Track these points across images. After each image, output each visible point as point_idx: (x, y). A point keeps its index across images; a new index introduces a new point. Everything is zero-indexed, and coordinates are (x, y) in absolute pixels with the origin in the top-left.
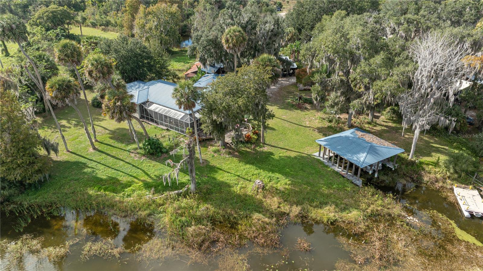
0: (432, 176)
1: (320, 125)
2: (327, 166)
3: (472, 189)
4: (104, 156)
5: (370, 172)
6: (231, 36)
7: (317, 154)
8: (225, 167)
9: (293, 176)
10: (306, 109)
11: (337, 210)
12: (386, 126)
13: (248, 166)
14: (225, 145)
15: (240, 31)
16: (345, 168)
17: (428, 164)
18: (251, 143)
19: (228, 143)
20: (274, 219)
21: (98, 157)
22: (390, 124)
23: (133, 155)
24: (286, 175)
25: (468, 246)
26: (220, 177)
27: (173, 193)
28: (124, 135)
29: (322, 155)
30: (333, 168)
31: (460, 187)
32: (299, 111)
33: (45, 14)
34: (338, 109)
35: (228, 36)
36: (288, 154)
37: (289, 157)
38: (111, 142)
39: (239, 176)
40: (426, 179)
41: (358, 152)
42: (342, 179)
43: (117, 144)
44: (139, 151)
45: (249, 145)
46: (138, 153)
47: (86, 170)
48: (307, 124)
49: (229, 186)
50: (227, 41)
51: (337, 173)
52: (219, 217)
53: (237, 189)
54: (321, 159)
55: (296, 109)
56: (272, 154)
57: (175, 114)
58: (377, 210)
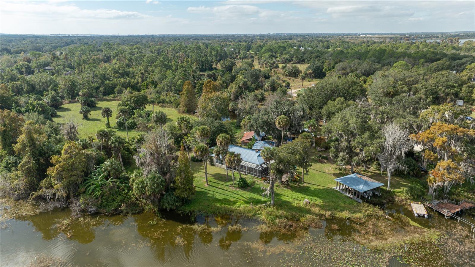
0: (400, 198)
1: (334, 172)
2: (342, 194)
3: (420, 204)
4: (215, 188)
5: (366, 197)
7: (335, 187)
8: (284, 194)
9: (324, 198)
10: (324, 162)
11: (350, 213)
12: (374, 173)
13: (298, 193)
14: (282, 182)
15: (286, 118)
16: (352, 195)
17: (398, 192)
18: (297, 182)
19: (283, 182)
20: (318, 217)
21: (211, 189)
22: (377, 172)
23: (231, 188)
24: (320, 198)
25: (415, 227)
26: (284, 198)
27: (263, 205)
28: (221, 177)
29: (338, 188)
30: (345, 194)
31: (414, 203)
32: (320, 164)
33: (132, 98)
34: (345, 162)
35: (280, 121)
36: (319, 187)
37: (320, 189)
38: (215, 181)
39: (294, 198)
40: (397, 200)
41: (359, 185)
42: (351, 200)
43: (219, 182)
45: (295, 183)
46: (234, 187)
47: (209, 195)
48: (327, 171)
49: (290, 203)
50: (279, 123)
51: (348, 197)
52: (290, 216)
53: (295, 204)
54: (338, 190)
55: (319, 163)
56: (309, 187)
57: (251, 165)
58: (370, 213)
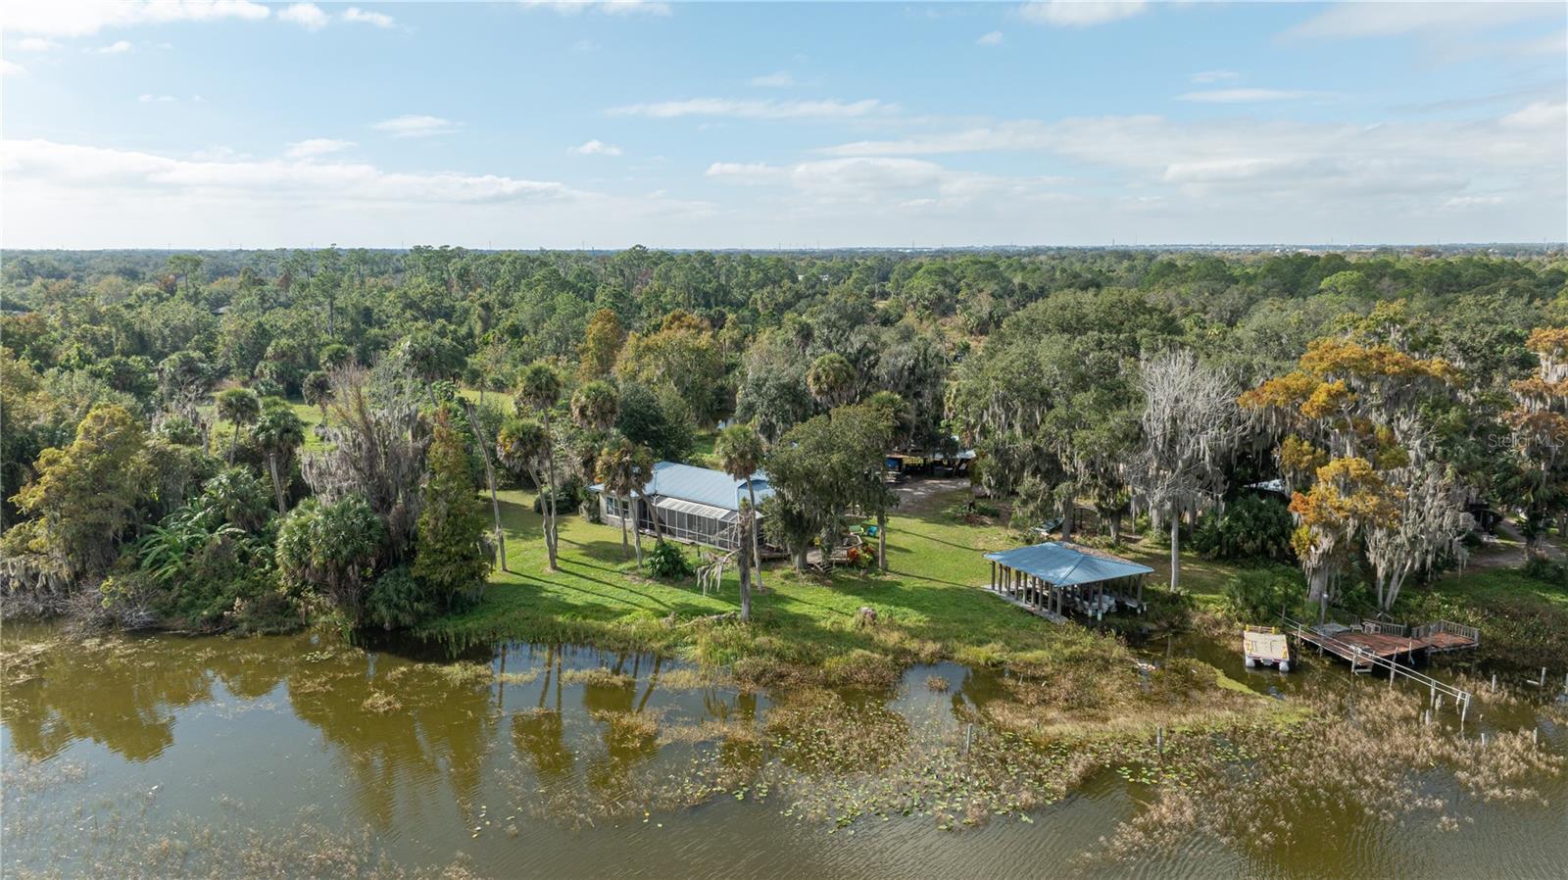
0: (1209, 616)
2: (1004, 602)
3: (1276, 633)
4: (574, 578)
5: (1090, 613)
6: (824, 370)
7: (990, 587)
8: (802, 597)
9: (934, 612)
10: (983, 524)
11: (1008, 648)
12: (1147, 554)
13: (850, 597)
14: (807, 567)
15: (842, 362)
16: (1037, 602)
17: (1208, 602)
18: (859, 568)
19: (812, 565)
20: (890, 657)
21: (562, 579)
22: (1158, 551)
23: (629, 578)
24: (922, 610)
25: (1229, 693)
26: (793, 609)
27: (708, 620)
28: (608, 551)
29: (997, 588)
30: (1017, 603)
31: (1256, 631)
32: (967, 527)
35: (820, 370)
36: (932, 585)
37: (934, 589)
38: (585, 560)
39: (831, 609)
40: (1196, 621)
42: (1029, 618)
43: (595, 563)
44: (641, 570)
45: (855, 571)
46: (639, 574)
47: (544, 595)
48: (981, 545)
49: (811, 619)
50: (817, 379)
51: (1022, 610)
52: (791, 654)
53: (826, 624)
54: (997, 593)
55: (961, 524)
56: (900, 584)
57: (712, 512)
58: (1082, 653)
